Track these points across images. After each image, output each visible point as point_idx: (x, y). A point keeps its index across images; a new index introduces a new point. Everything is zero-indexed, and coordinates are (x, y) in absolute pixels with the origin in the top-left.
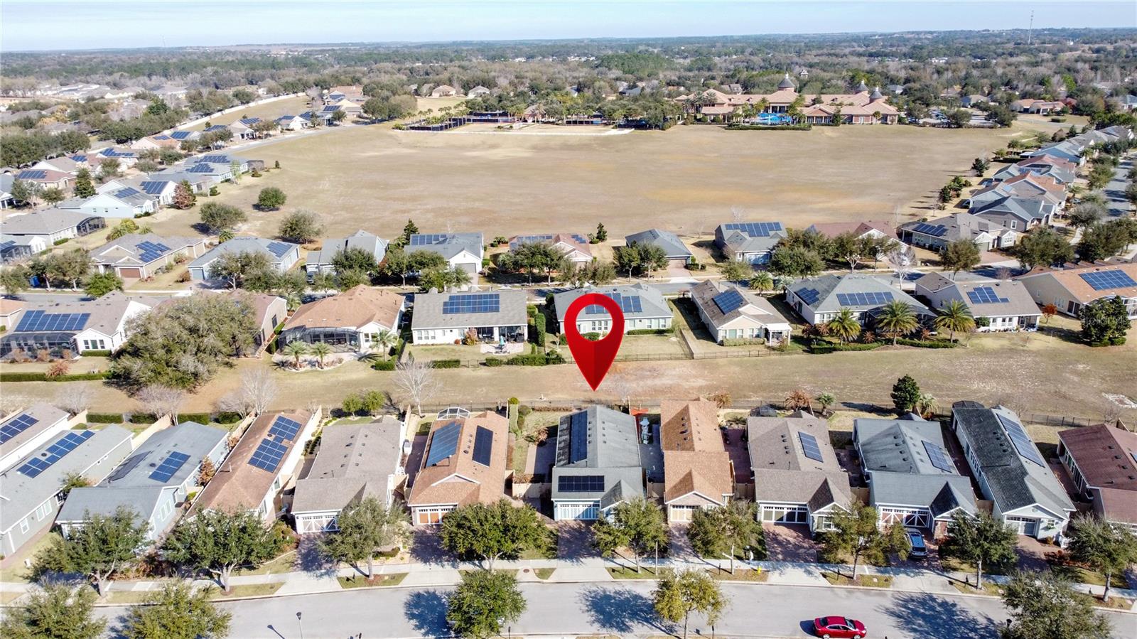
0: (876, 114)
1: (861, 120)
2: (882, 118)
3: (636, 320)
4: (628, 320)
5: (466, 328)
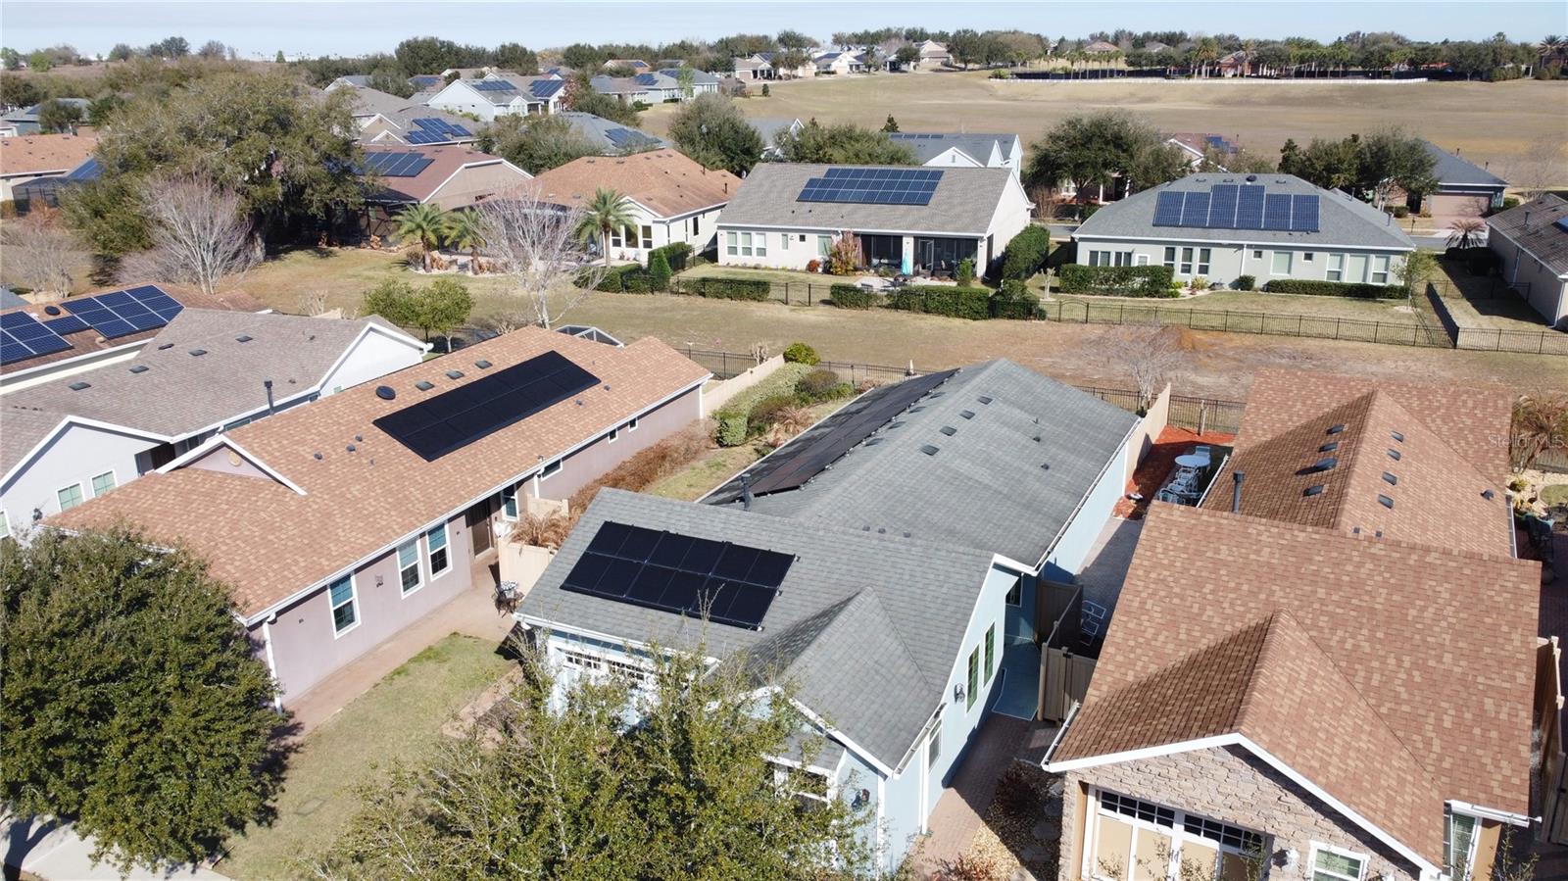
3: (1295, 253)
4: (1272, 252)
5: (836, 233)
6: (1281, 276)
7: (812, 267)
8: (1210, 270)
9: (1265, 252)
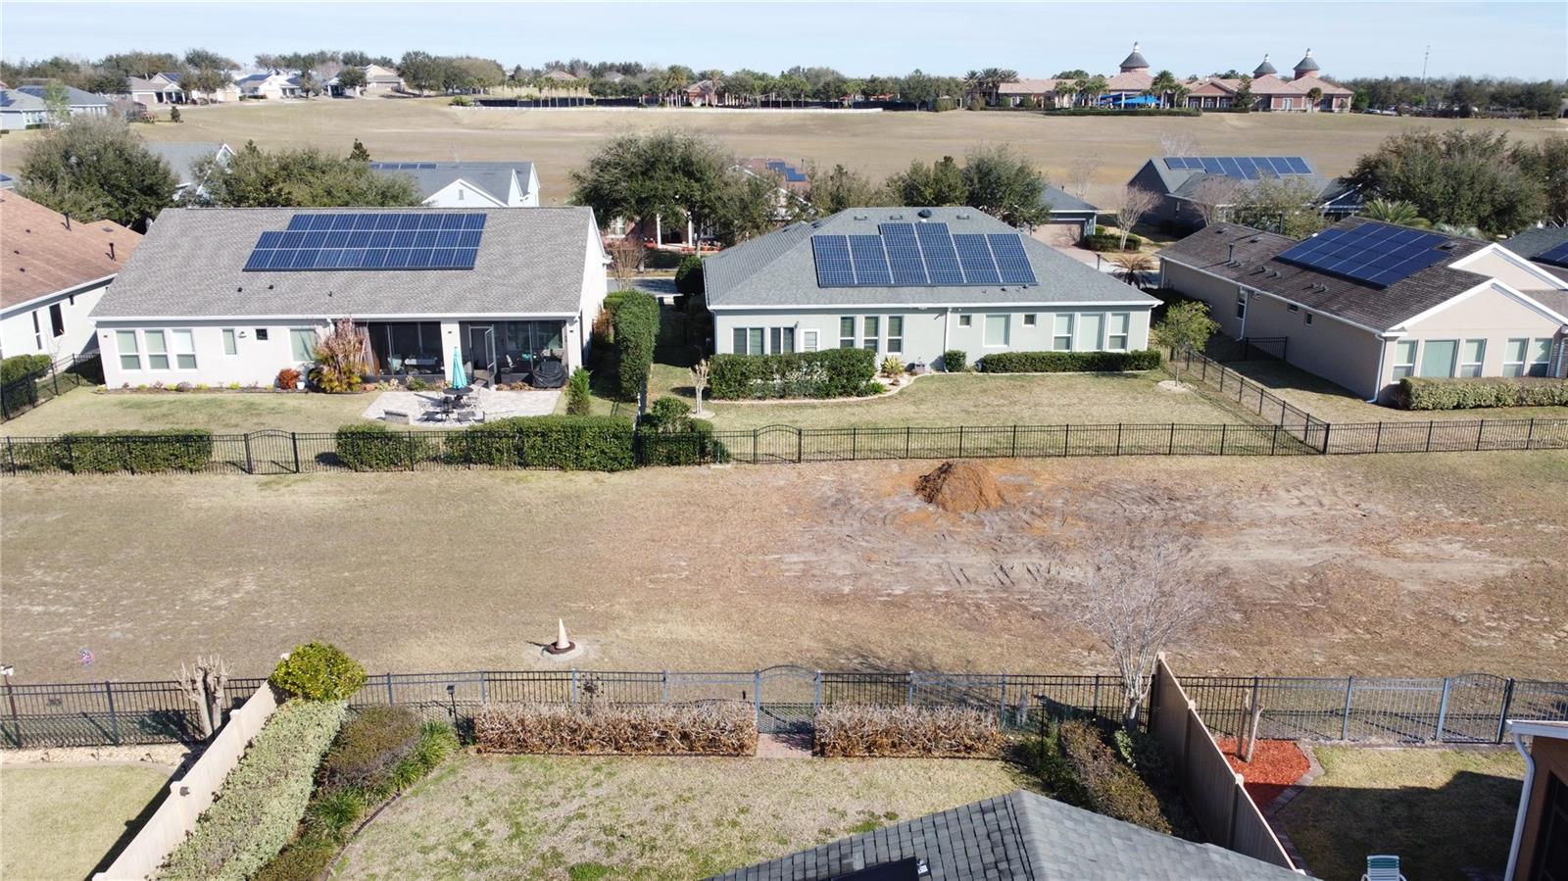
0: (1312, 94)
1: (1287, 103)
2: (1322, 102)
3: (1014, 315)
4: (984, 315)
5: (324, 323)
6: (998, 348)
7: (285, 381)
8: (905, 345)
9: (974, 316)
